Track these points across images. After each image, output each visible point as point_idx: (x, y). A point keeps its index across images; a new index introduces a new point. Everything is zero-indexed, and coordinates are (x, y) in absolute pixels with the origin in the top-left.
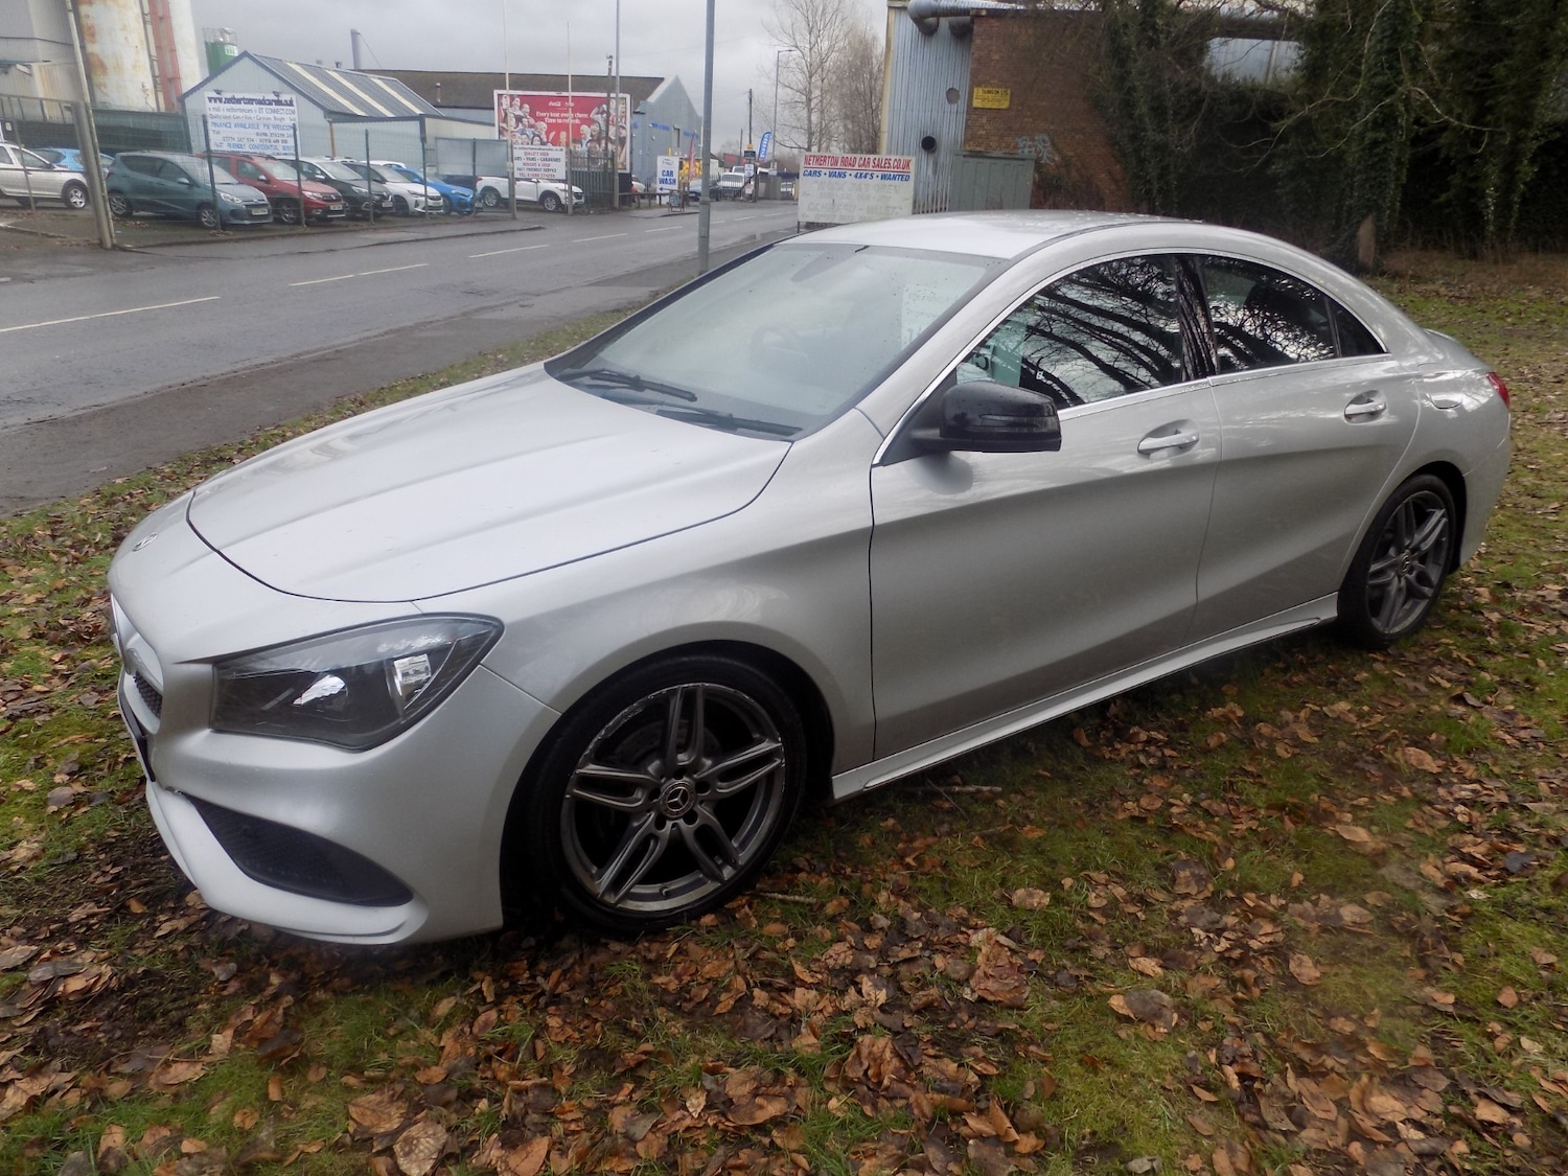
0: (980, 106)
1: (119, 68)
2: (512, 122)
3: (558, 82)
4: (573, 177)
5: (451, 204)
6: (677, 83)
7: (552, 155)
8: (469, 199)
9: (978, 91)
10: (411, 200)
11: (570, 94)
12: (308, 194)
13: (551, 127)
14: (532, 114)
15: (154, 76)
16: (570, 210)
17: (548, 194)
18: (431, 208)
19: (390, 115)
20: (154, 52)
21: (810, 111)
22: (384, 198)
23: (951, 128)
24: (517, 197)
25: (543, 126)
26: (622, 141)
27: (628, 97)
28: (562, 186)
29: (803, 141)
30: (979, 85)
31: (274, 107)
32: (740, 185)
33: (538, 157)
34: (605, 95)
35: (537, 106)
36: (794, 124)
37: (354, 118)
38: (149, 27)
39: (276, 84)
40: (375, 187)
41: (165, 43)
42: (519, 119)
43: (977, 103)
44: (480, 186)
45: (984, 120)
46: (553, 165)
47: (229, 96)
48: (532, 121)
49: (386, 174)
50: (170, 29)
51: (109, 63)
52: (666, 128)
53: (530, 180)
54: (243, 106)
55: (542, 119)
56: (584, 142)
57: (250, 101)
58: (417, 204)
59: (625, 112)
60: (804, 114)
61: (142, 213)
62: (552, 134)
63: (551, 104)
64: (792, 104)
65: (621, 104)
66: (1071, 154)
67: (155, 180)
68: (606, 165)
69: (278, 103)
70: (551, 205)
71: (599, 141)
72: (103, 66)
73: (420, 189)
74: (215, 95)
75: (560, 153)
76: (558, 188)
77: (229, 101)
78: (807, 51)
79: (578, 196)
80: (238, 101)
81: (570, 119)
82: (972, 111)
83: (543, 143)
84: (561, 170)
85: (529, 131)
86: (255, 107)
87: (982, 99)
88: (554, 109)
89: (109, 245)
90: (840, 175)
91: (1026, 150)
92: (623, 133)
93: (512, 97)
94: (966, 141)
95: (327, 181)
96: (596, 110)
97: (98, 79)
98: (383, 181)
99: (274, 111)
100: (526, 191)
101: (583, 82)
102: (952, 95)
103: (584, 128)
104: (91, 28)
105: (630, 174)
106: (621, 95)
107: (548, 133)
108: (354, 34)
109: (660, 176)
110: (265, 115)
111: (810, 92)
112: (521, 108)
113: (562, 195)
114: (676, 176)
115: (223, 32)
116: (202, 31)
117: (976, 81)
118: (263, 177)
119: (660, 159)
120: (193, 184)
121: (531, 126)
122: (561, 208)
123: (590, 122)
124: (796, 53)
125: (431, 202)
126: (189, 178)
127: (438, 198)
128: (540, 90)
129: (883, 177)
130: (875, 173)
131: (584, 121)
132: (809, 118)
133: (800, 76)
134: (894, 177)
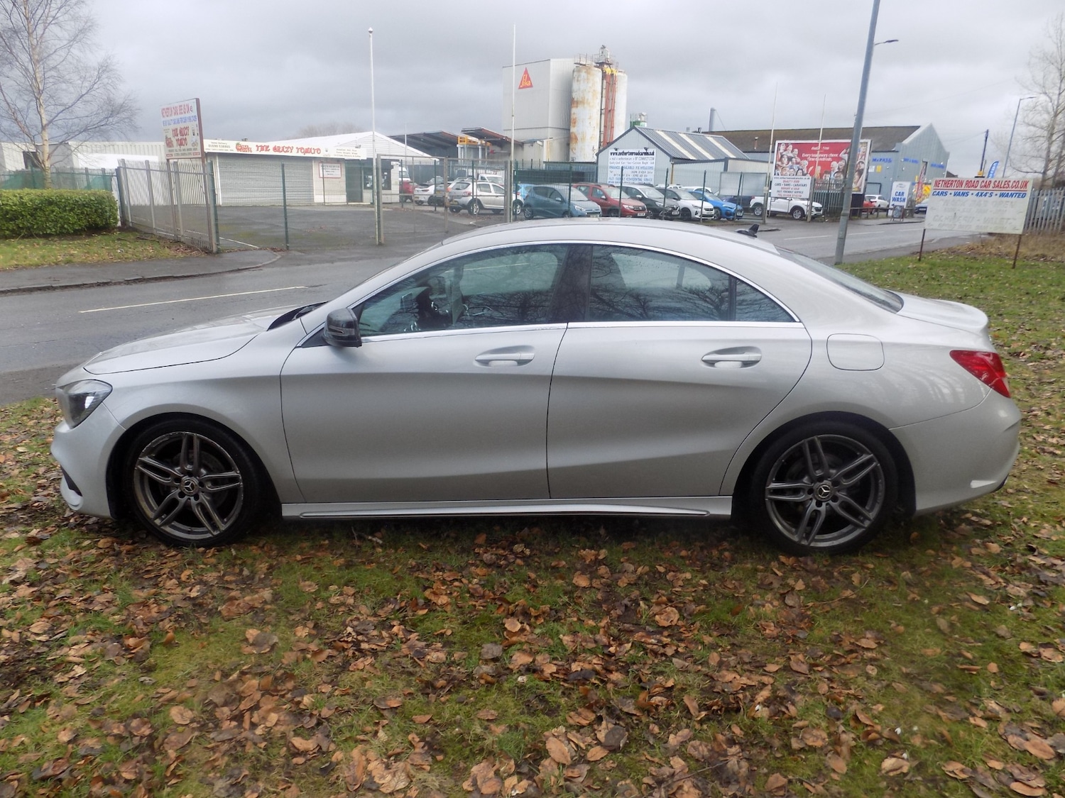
1: (583, 139)
2: (785, 160)
3: (813, 133)
4: (815, 197)
5: (721, 213)
6: (931, 129)
7: (802, 182)
8: (733, 210)
10: (693, 211)
11: (820, 141)
12: (625, 207)
13: (812, 164)
14: (799, 155)
15: (600, 142)
16: (809, 219)
17: (796, 208)
18: (704, 216)
19: (711, 158)
20: (602, 129)
21: (1050, 144)
22: (674, 209)
25: (806, 163)
26: (861, 172)
27: (869, 141)
28: (806, 202)
29: (1040, 167)
31: (644, 156)
33: (792, 183)
34: (851, 141)
35: (803, 149)
36: (1033, 154)
37: (687, 161)
38: (603, 116)
39: (647, 143)
40: (670, 202)
41: (609, 124)
42: (790, 159)
44: (752, 202)
46: (801, 189)
47: (621, 151)
48: (799, 160)
49: (682, 195)
50: (613, 116)
51: (579, 137)
52: (916, 162)
53: (785, 198)
54: (627, 156)
55: (806, 158)
56: (833, 173)
57: (632, 154)
58: (696, 213)
59: (865, 152)
60: (1045, 145)
62: (811, 168)
64: (1033, 139)
65: (865, 146)
67: (546, 199)
69: (646, 154)
70: (797, 215)
72: (576, 139)
73: (699, 203)
74: (615, 151)
75: (807, 181)
76: (803, 204)
77: (620, 154)
78: (1055, 97)
79: (817, 209)
80: (626, 154)
81: (820, 158)
83: (804, 175)
84: (806, 192)
85: (796, 167)
86: (634, 156)
92: (863, 166)
93: (787, 145)
95: (643, 199)
96: (845, 151)
97: (572, 145)
98: (679, 199)
99: (643, 159)
100: (781, 206)
101: (829, 133)
104: (574, 119)
105: (863, 195)
106: (862, 141)
107: (808, 168)
108: (712, 110)
109: (893, 195)
110: (638, 161)
111: (1053, 128)
112: (792, 151)
113: (805, 208)
114: (906, 196)
115: (641, 115)
116: (629, 114)
118: (604, 197)
119: (895, 184)
120: (563, 201)
121: (797, 163)
122: (803, 217)
123: (838, 159)
124: (1043, 98)
125: (705, 212)
126: (562, 197)
127: (712, 210)
128: (802, 138)
129: (1002, 195)
130: (995, 193)
131: (834, 159)
132: (1049, 148)
133: (1046, 116)
134: (1012, 195)
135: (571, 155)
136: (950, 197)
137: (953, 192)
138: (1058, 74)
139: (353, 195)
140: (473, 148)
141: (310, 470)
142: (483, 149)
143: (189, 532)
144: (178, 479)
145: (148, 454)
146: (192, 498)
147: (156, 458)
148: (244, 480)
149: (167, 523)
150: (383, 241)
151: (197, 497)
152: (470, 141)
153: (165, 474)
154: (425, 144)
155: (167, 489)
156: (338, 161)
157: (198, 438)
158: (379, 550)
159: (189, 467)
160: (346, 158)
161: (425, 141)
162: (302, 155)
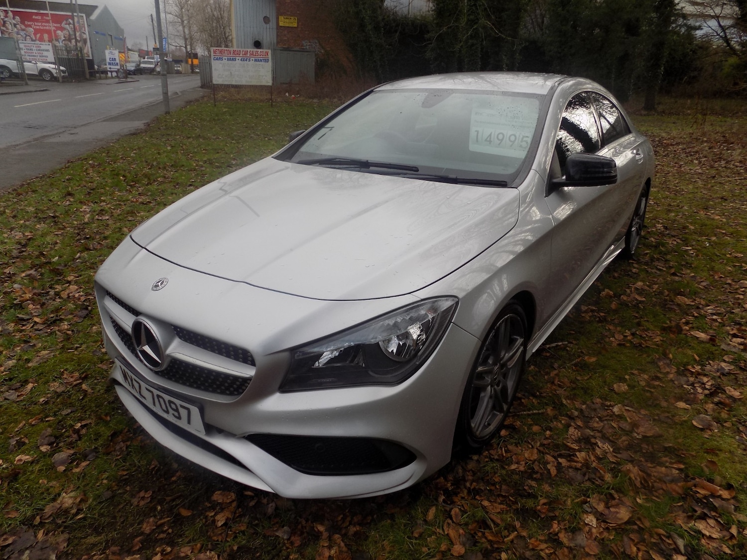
0: (282, 25)
4: (59, 61)
7: (43, 47)
9: (281, 18)
16: (61, 80)
17: (43, 71)
21: (184, 27)
23: (268, 35)
24: (27, 72)
26: (85, 41)
27: (84, 15)
28: (53, 66)
29: (182, 43)
30: (281, 15)
32: (152, 66)
33: (35, 48)
34: (70, 14)
36: (176, 34)
43: (281, 24)
45: (286, 33)
46: (45, 53)
48: (23, 27)
53: (32, 62)
55: (30, 26)
56: (60, 41)
62: (38, 36)
63: (34, 17)
65: (81, 19)
66: (329, 49)
68: (77, 54)
70: (48, 77)
71: (70, 40)
76: (50, 67)
79: (63, 71)
81: (52, 26)
82: (279, 27)
84: (51, 57)
85: (22, 33)
87: (283, 22)
88: (37, 21)
90: (233, 60)
91: (308, 47)
92: (85, 36)
94: (278, 43)
96: (65, 22)
100: (30, 68)
102: (266, 20)
103: (59, 32)
105: (93, 60)
106: (80, 14)
107: (35, 34)
109: (108, 60)
111: (182, 17)
113: (54, 71)
117: (279, 13)
119: (107, 52)
121: (23, 30)
122: (54, 79)
123: (62, 29)
129: (256, 60)
130: (252, 58)
131: (58, 29)
132: (184, 30)
134: (261, 61)
137: (226, 58)
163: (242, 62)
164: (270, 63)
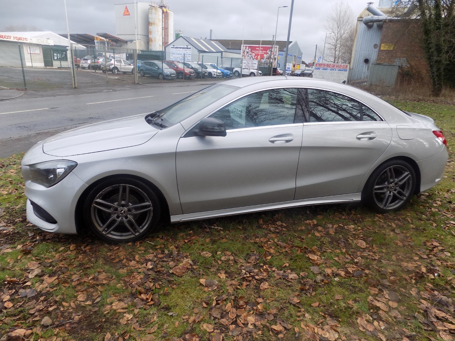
0: (383, 49)
1: (155, 40)
2: (246, 53)
3: (257, 42)
4: (259, 69)
5: (224, 75)
6: (296, 43)
7: (254, 62)
8: (229, 74)
9: (383, 45)
10: (213, 73)
11: (261, 46)
12: (186, 71)
13: (256, 55)
14: (251, 51)
15: (163, 42)
17: (252, 73)
18: (218, 76)
19: (215, 51)
20: (163, 36)
21: (336, 51)
22: (206, 73)
23: (373, 57)
25: (254, 54)
26: (275, 59)
27: (278, 46)
28: (256, 71)
29: (333, 59)
30: (383, 43)
31: (186, 49)
32: (311, 72)
33: (250, 63)
34: (271, 46)
35: (253, 49)
36: (330, 55)
37: (205, 52)
38: (163, 31)
39: (187, 43)
40: (204, 70)
41: (166, 34)
42: (247, 52)
43: (382, 49)
44: (234, 70)
45: (384, 53)
46: (254, 65)
47: (176, 47)
48: (251, 53)
49: (208, 67)
50: (168, 31)
51: (153, 39)
52: (291, 55)
53: (247, 69)
54: (179, 49)
55: (254, 53)
56: (264, 59)
57: (180, 48)
58: (214, 75)
59: (277, 51)
60: (334, 52)
61: (147, 75)
63: (257, 48)
64: (330, 49)
65: (276, 48)
66: (414, 64)
67: (151, 67)
68: (269, 65)
69: (187, 48)
71: (268, 59)
72: (152, 40)
73: (215, 70)
74: (173, 47)
75: (256, 62)
77: (176, 48)
78: (336, 34)
80: (178, 48)
81: (260, 52)
82: (380, 51)
83: (253, 59)
84: (256, 66)
85: (250, 56)
86: (182, 49)
87: (384, 47)
88: (257, 50)
89: (136, 83)
90: (326, 69)
91: (398, 63)
92: (276, 57)
93: (246, 47)
94: (377, 60)
95: (192, 68)
96: (269, 50)
97: (150, 43)
98: (207, 68)
99: (186, 50)
101: (264, 42)
102: (375, 46)
103: (265, 55)
104: (151, 31)
105: (276, 68)
106: (276, 46)
107: (255, 56)
108: (211, 30)
110: (184, 51)
111: (336, 45)
112: (248, 50)
113: (256, 73)
114: (291, 69)
115: (180, 31)
116: (175, 31)
117: (382, 42)
118: (176, 67)
120: (159, 68)
121: (251, 54)
123: (266, 53)
124: (333, 34)
125: (218, 74)
126: (158, 67)
127: (220, 73)
128: (253, 44)
129: (339, 70)
130: (337, 69)
131: (265, 53)
132: (335, 53)
133: (334, 41)
134: (342, 70)
135: (150, 48)
136: (321, 70)
137: (322, 68)
138: (336, 25)
139: (48, 62)
140: (102, 42)
141: (188, 198)
142: (108, 44)
143: (121, 236)
144: (116, 209)
145: (99, 198)
146: (124, 218)
147: (102, 199)
148: (153, 206)
149: (109, 233)
150: (76, 86)
151: (126, 217)
152: (101, 39)
153: (109, 207)
154: (77, 39)
155: (109, 215)
156: (38, 45)
157: (129, 186)
158: (222, 232)
159: (123, 202)
160: (42, 44)
161: (77, 38)
162: (17, 41)
163: (331, 71)
164: (347, 72)
